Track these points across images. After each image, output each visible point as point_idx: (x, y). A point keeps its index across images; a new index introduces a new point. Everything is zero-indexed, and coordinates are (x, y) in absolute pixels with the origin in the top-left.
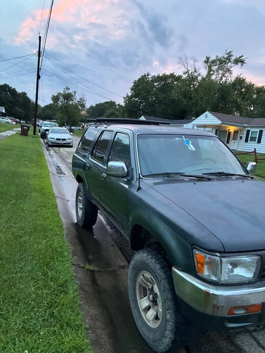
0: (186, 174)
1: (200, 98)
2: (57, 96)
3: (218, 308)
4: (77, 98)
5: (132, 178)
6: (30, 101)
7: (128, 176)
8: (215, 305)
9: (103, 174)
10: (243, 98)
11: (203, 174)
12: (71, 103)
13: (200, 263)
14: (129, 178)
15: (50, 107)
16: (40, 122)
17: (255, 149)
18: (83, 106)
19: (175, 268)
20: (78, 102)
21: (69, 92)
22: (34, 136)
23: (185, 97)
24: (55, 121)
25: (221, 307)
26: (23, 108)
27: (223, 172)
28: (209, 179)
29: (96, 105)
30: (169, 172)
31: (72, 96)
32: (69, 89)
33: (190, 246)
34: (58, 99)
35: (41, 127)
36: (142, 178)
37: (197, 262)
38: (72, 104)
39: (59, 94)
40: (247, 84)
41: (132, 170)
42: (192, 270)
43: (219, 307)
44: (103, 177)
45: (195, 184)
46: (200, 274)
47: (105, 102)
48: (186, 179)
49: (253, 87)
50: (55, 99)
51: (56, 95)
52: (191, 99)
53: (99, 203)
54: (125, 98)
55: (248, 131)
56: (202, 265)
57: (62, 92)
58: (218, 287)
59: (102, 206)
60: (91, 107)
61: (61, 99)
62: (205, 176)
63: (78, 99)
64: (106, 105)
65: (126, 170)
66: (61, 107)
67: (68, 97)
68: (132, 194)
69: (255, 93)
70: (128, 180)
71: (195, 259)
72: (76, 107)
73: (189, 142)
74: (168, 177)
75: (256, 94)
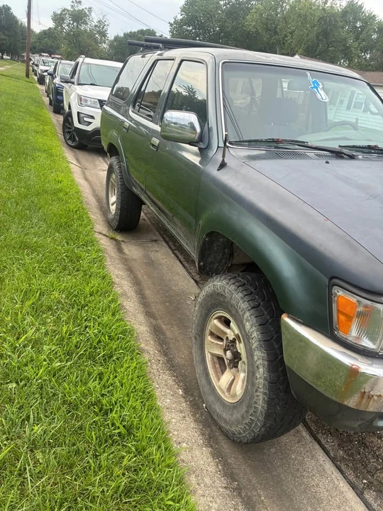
0: (310, 144)
1: (290, 33)
2: (61, 14)
3: (370, 397)
4: (95, 18)
5: (209, 146)
6: (17, 22)
7: (202, 142)
8: (365, 392)
9: (154, 139)
10: (357, 38)
11: (340, 146)
12: (83, 27)
13: (343, 314)
14: (202, 146)
15: (50, 33)
16: (36, 58)
17: (357, 119)
18: (103, 34)
19: (289, 317)
20: (96, 26)
21: (81, 7)
22: (27, 79)
23: (267, 29)
24: (59, 57)
25: (375, 398)
26: (6, 32)
27: (376, 146)
28: (352, 157)
29: (124, 34)
30: (281, 137)
31: (86, 15)
32: (80, 2)
33: (327, 281)
34: (63, 20)
35: (37, 66)
36: (228, 147)
37: (338, 311)
38: (86, 31)
39: (64, 10)
40: (365, 15)
41: (210, 130)
42: (325, 325)
43: (373, 396)
44: (153, 145)
45: (327, 162)
46: (341, 334)
47: (138, 31)
48: (311, 153)
49: (374, 20)
50: (58, 19)
51: (59, 12)
52: (276, 33)
53: (146, 193)
54: (171, 25)
55: (353, 93)
56: (349, 318)
57: (69, 8)
58: (375, 361)
59: (149, 196)
60: (117, 38)
61: (68, 20)
62: (345, 151)
63: (96, 20)
64: (140, 35)
65: (198, 130)
66: (68, 34)
67: (79, 17)
68: (208, 175)
69: (374, 31)
70: (200, 149)
71: (334, 306)
72: (91, 35)
73: (318, 85)
74: (276, 147)
75: (377, 32)
